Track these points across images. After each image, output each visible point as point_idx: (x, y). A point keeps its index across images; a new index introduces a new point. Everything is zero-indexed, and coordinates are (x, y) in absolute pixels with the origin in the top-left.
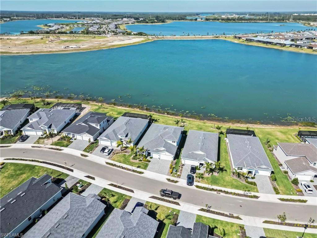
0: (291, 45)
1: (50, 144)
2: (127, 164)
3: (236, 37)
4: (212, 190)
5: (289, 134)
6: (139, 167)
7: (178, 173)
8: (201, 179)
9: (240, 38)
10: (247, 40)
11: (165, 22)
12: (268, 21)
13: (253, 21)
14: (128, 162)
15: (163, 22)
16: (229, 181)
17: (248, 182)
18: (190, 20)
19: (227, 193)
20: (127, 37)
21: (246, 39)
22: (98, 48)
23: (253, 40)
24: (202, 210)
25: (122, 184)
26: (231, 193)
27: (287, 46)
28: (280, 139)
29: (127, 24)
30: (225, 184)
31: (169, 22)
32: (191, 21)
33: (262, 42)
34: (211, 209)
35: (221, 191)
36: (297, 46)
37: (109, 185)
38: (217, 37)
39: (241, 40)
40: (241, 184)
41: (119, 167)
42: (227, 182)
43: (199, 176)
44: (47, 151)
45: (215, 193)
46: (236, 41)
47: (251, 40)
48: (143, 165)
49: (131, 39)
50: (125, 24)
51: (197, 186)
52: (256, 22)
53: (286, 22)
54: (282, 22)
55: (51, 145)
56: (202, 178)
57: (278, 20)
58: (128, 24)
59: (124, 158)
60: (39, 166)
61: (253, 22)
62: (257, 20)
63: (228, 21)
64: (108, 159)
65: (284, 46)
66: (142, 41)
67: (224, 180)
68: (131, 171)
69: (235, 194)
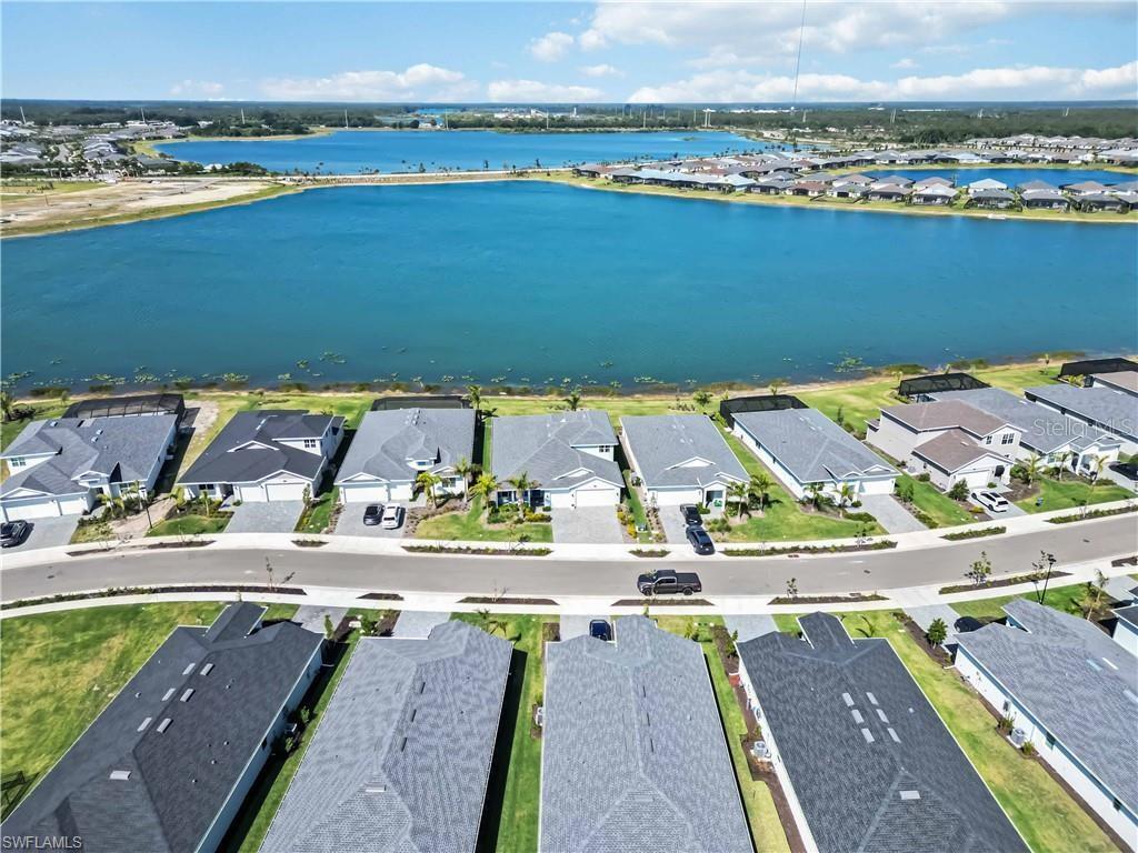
0: (749, 189)
1: (144, 533)
2: (481, 539)
3: (579, 173)
4: (773, 551)
5: (878, 397)
6: (524, 539)
7: (654, 532)
8: (726, 534)
9: (593, 174)
10: (616, 179)
11: (306, 133)
12: (644, 128)
13: (602, 129)
14: (480, 533)
15: (299, 131)
16: (802, 522)
17: (849, 517)
18: (394, 126)
19: (814, 550)
20: (188, 182)
21: (615, 177)
22: (95, 220)
23: (637, 178)
24: (778, 601)
25: (504, 592)
26: (825, 550)
27: (737, 190)
28: (862, 409)
29: (155, 138)
30: (796, 531)
31: (321, 132)
32: (398, 129)
33: (664, 183)
34: (799, 596)
35: (796, 549)
36: (765, 189)
37: (461, 601)
38: (520, 174)
39: (601, 180)
40: (834, 524)
41: (459, 550)
42: (799, 527)
43: (717, 526)
44: (145, 556)
45: (785, 557)
46: (586, 184)
47: (631, 178)
48: (537, 531)
49: (211, 189)
50: (148, 138)
51: (728, 553)
52: (609, 132)
53: (697, 131)
54: (683, 131)
55: (148, 535)
56: (729, 529)
57: (671, 126)
58: (161, 138)
59: (457, 526)
60: (154, 604)
61: (600, 132)
62: (610, 127)
63: (526, 129)
64: (405, 536)
65: (730, 192)
66: (262, 193)
67: (787, 524)
68: (508, 554)
69: (836, 549)
